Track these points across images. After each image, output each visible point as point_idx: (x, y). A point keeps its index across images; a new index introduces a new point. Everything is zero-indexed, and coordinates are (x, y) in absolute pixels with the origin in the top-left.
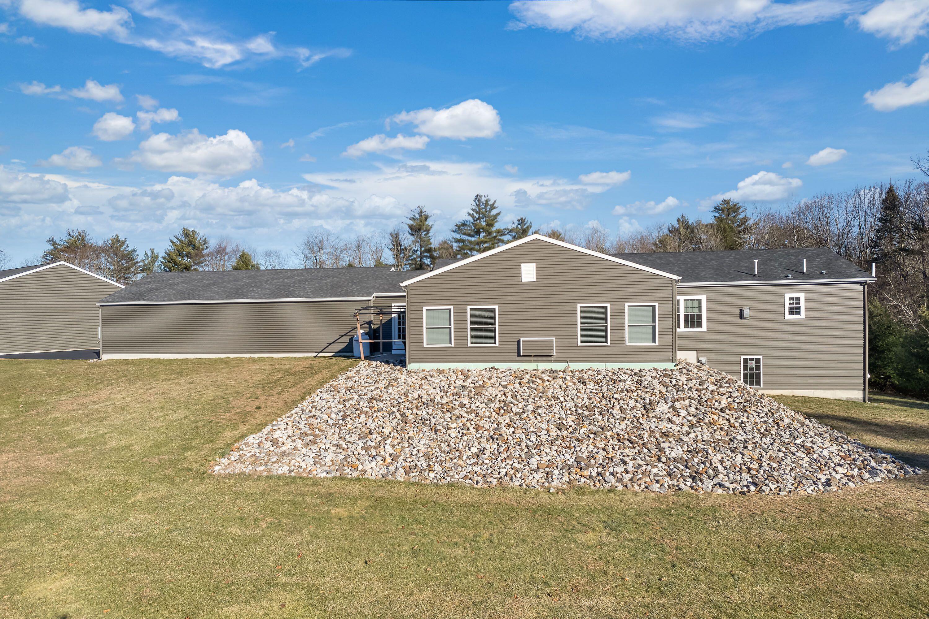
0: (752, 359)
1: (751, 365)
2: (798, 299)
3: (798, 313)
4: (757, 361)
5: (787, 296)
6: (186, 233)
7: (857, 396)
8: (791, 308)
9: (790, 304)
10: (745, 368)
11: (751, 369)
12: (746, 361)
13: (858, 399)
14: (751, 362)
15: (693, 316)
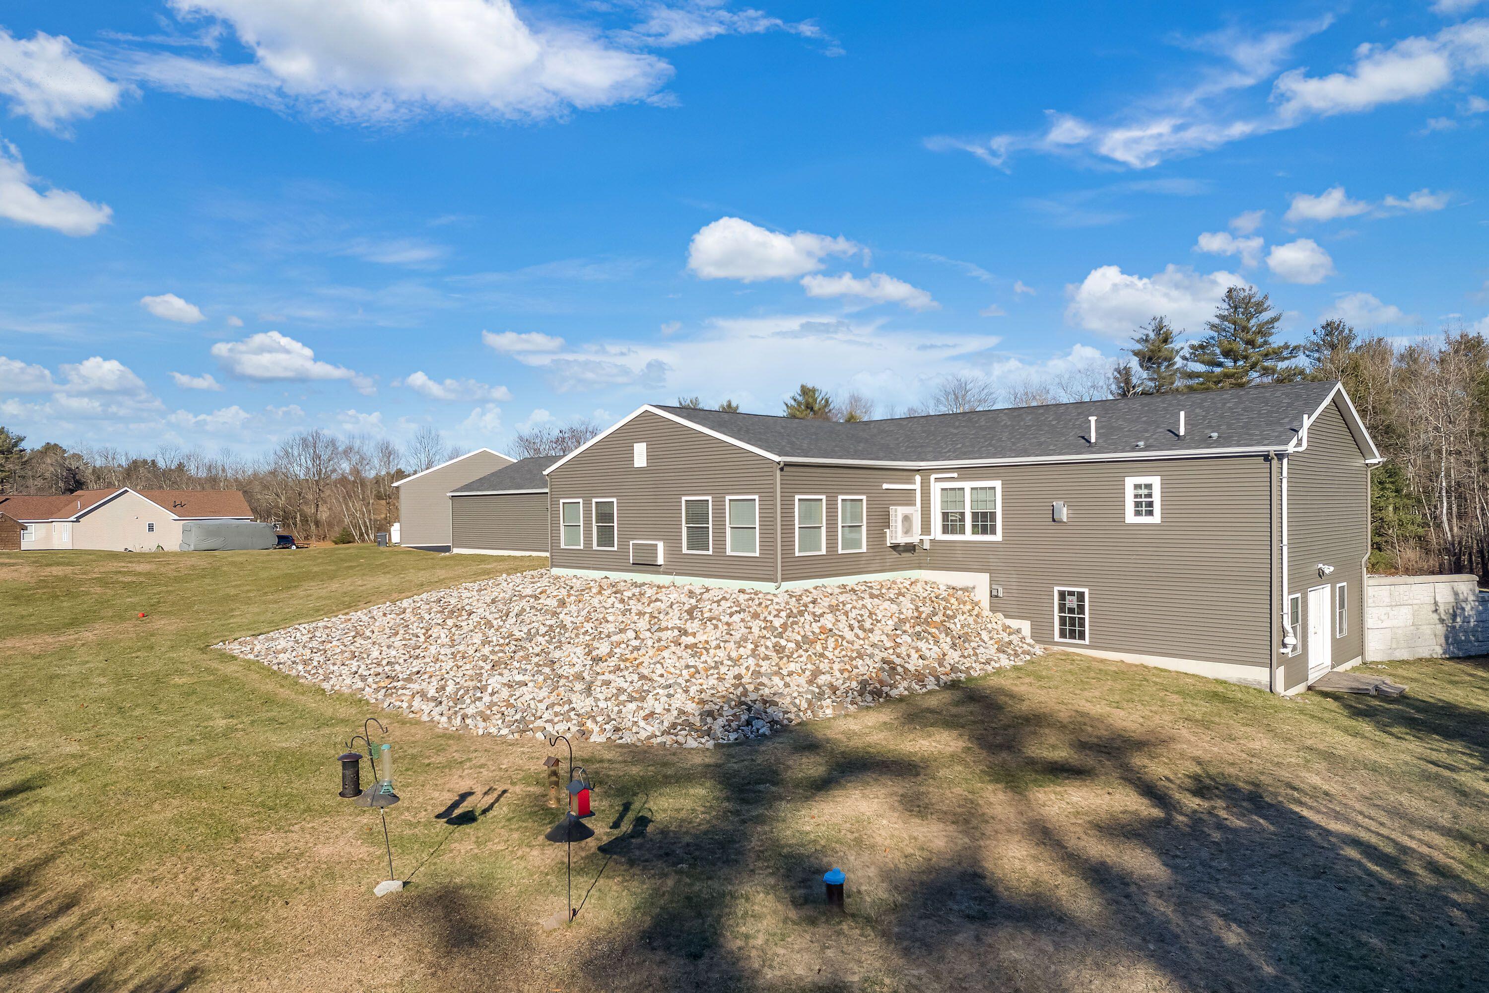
0: (1071, 594)
1: (1072, 602)
2: (1149, 486)
3: (1150, 513)
4: (1081, 596)
5: (1130, 482)
6: (806, 391)
7: (1258, 678)
8: (1138, 504)
9: (1136, 496)
10: (1062, 609)
11: (1071, 611)
12: (1062, 595)
13: (1259, 683)
14: (1071, 598)
15: (984, 515)
